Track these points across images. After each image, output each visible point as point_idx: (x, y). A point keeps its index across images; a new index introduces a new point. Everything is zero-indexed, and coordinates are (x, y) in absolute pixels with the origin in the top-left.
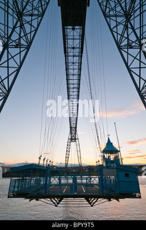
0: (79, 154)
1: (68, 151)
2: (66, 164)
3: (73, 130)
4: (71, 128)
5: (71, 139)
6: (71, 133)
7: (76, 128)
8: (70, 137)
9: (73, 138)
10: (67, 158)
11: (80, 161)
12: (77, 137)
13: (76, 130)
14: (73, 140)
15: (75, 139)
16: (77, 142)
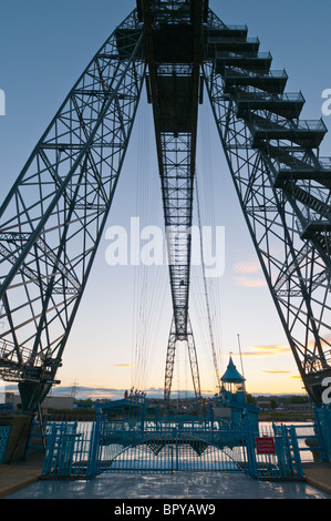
0: (195, 370)
1: (170, 362)
2: (167, 392)
3: (181, 311)
4: (175, 307)
5: (177, 334)
6: (176, 321)
7: (186, 308)
8: (174, 330)
9: (181, 333)
10: (169, 377)
11: (197, 386)
12: (189, 330)
13: (186, 313)
14: (182, 337)
15: (186, 334)
16: (191, 341)
